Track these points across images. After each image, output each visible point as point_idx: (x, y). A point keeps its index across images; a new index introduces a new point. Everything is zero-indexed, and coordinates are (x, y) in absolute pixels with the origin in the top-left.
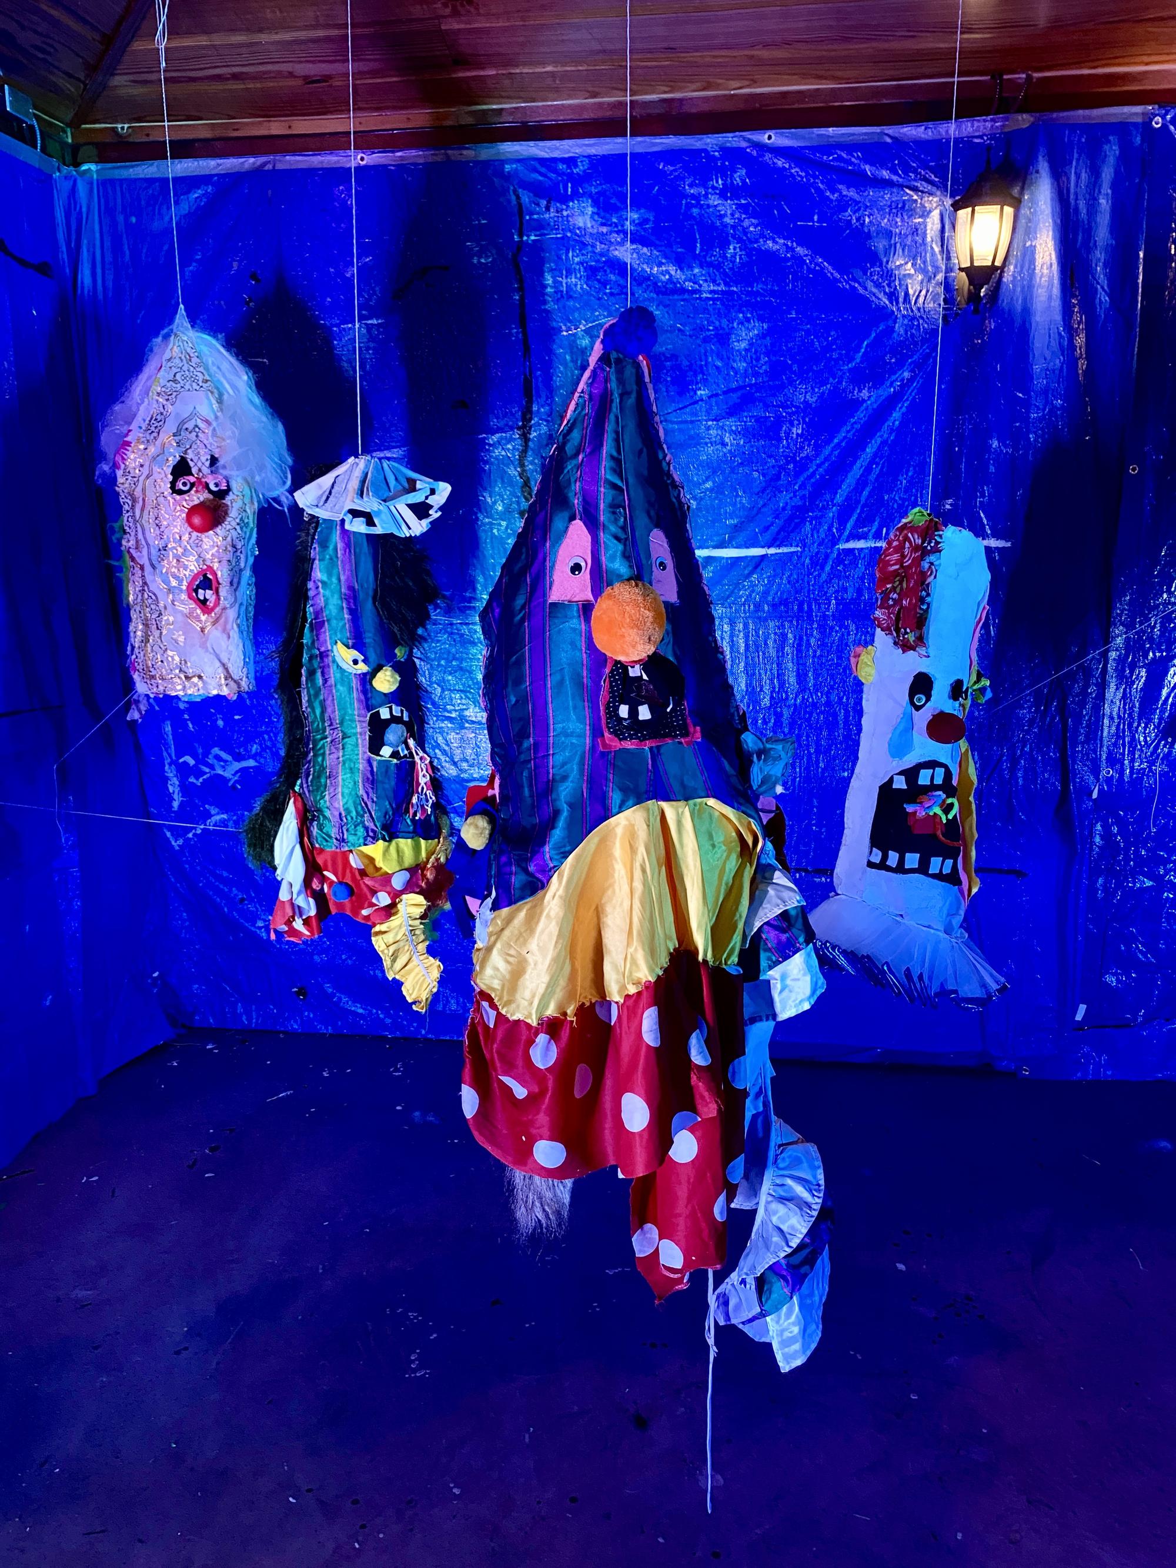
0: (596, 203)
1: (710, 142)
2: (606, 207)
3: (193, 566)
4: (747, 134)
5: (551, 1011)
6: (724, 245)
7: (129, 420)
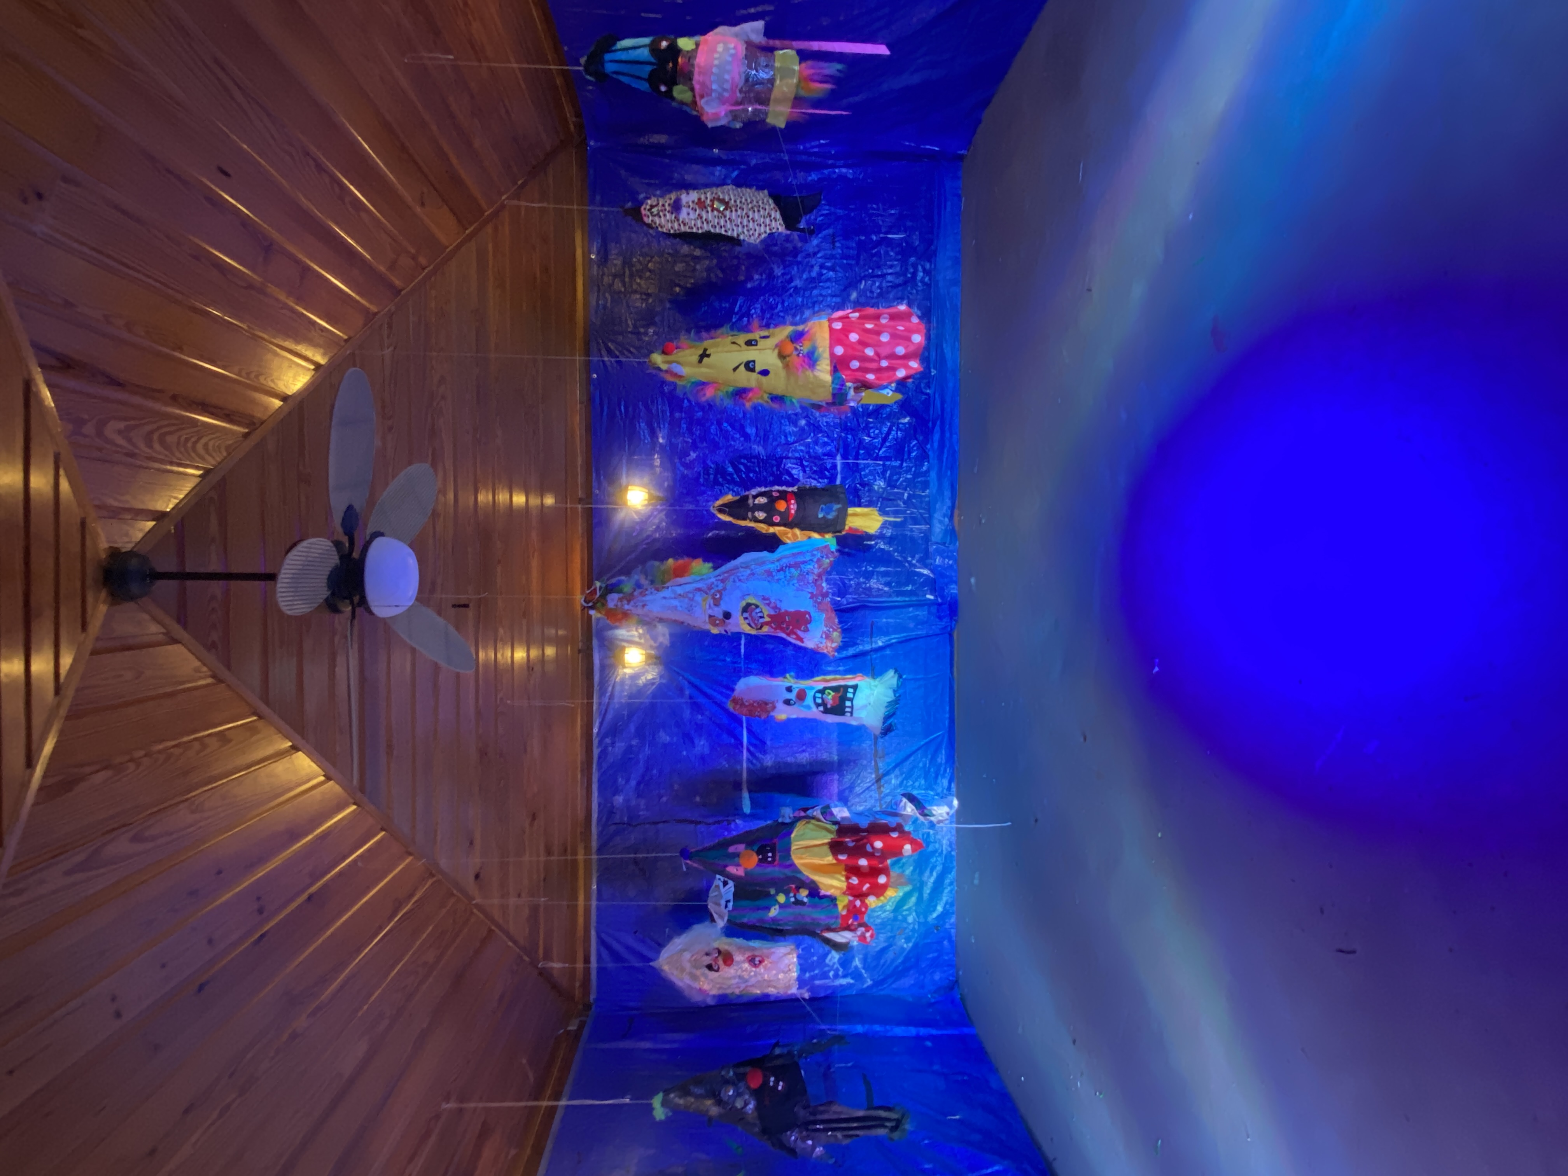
0: (614, 795)
1: (596, 752)
2: (616, 792)
3: (746, 965)
4: (594, 738)
5: (843, 879)
6: (631, 746)
7: (690, 987)
